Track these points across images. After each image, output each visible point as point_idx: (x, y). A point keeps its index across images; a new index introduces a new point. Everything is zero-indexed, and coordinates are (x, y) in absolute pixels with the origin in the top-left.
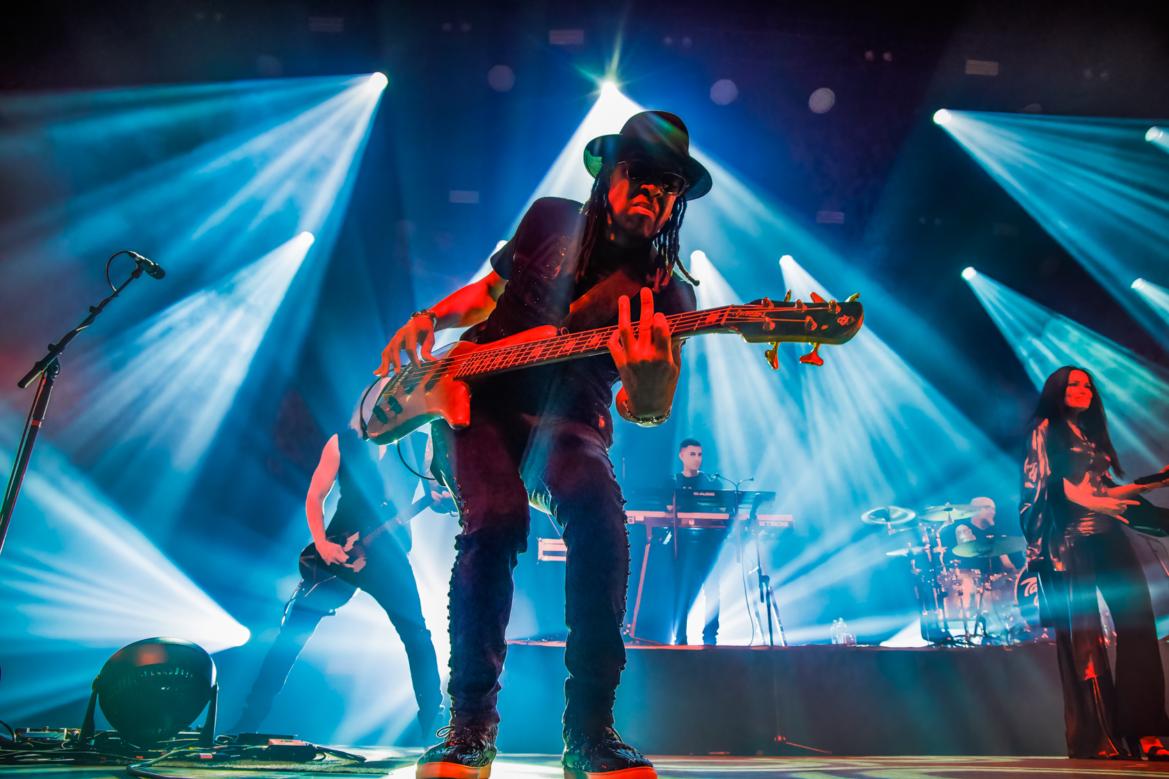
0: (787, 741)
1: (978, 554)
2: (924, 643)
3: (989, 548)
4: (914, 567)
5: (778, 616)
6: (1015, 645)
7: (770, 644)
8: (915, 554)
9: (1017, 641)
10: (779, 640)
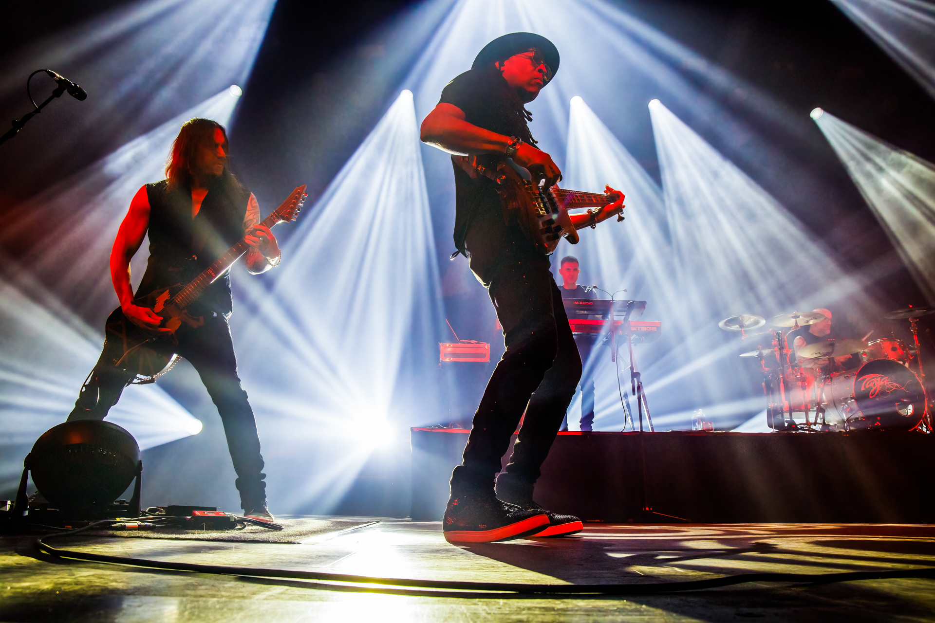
0: (653, 510)
1: (820, 355)
2: (770, 431)
3: (830, 350)
4: (763, 366)
5: (647, 407)
6: (851, 431)
7: (640, 430)
8: (764, 355)
9: (852, 428)
10: (647, 427)
